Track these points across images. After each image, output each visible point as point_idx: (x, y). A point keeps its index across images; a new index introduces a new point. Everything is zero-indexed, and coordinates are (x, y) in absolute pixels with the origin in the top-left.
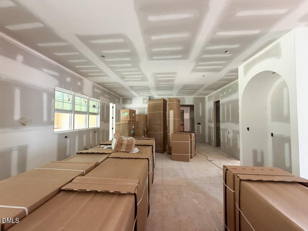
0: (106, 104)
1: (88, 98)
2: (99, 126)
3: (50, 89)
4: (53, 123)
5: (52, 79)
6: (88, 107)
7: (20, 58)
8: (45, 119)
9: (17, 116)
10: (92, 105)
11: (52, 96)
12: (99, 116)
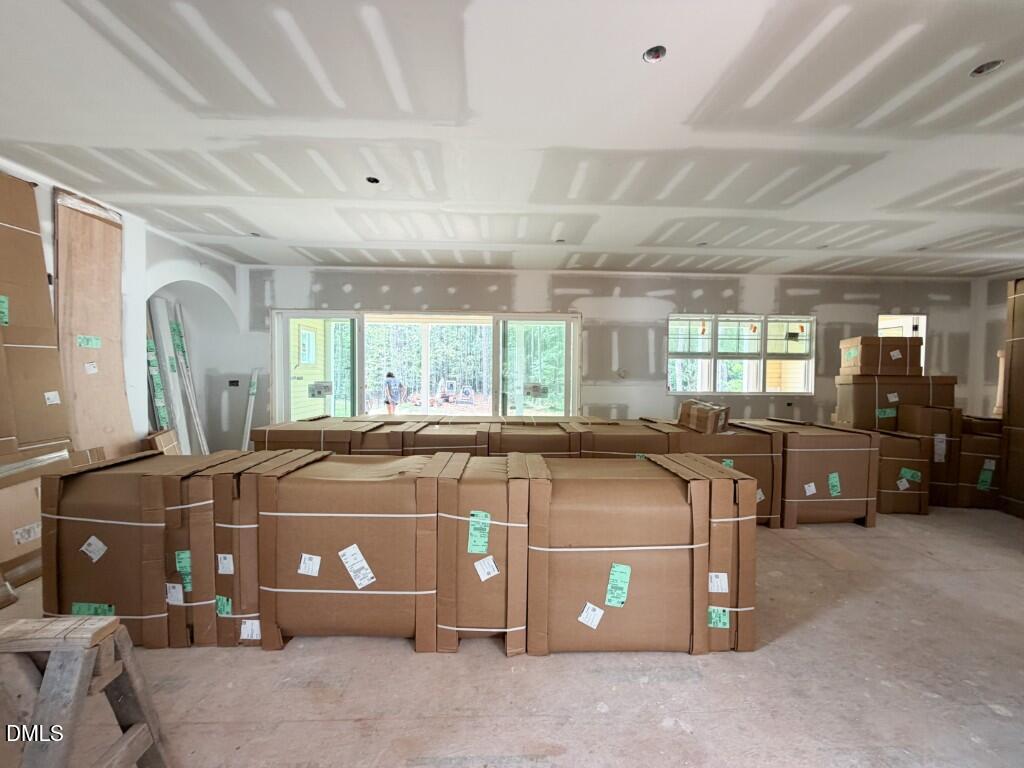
0: (851, 324)
1: (763, 318)
2: (811, 390)
3: (660, 322)
4: (666, 377)
5: (663, 303)
6: (764, 339)
7: (617, 290)
8: (652, 369)
9: (615, 367)
10: (785, 334)
11: (663, 331)
12: (812, 362)
